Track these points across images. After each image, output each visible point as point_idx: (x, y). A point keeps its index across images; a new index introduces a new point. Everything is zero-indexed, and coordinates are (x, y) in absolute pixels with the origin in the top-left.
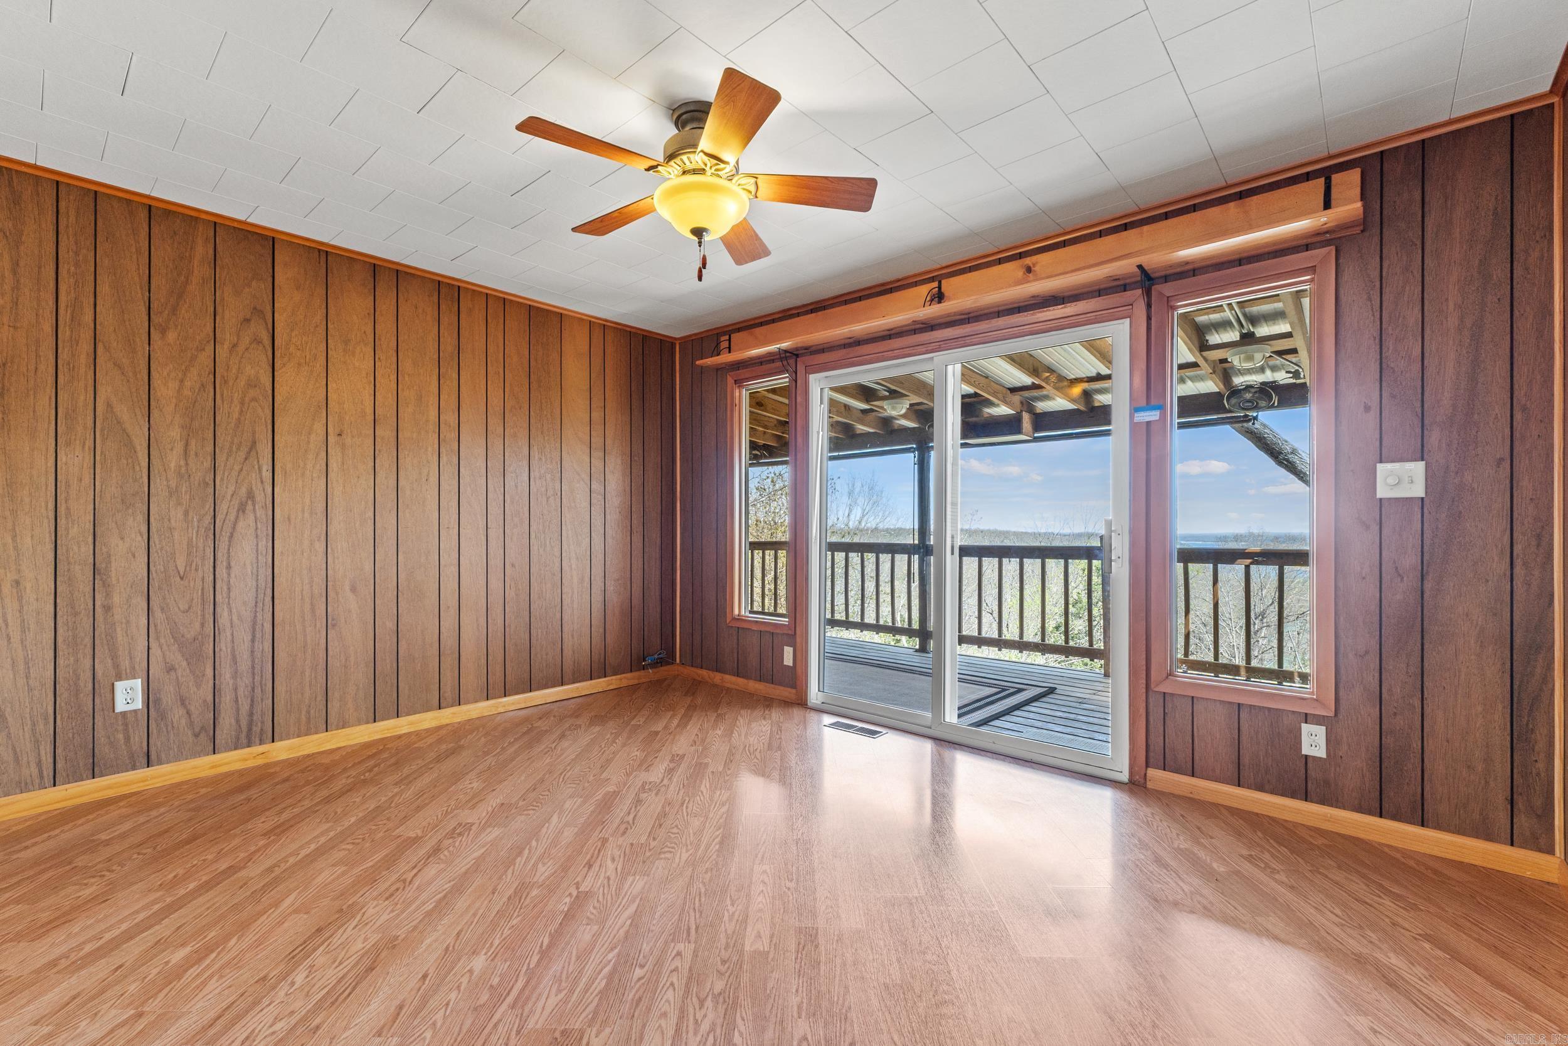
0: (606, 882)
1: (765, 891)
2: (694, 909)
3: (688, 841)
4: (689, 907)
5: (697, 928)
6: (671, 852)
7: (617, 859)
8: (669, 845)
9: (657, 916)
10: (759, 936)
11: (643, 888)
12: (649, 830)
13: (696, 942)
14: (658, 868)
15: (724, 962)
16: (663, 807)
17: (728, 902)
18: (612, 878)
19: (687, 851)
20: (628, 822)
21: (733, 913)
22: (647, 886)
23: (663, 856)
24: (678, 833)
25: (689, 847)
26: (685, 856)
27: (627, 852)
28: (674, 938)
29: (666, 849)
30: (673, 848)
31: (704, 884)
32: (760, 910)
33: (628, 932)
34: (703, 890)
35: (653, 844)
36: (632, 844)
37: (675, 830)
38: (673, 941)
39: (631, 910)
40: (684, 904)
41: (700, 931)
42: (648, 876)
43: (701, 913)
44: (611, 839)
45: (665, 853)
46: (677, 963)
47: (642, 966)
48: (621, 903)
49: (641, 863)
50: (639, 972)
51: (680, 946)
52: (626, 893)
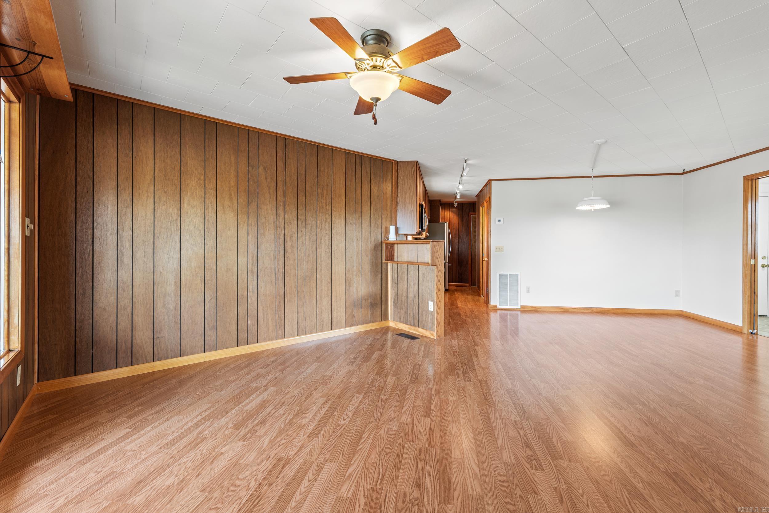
0: (419, 421)
1: (348, 411)
2: (379, 407)
3: (380, 441)
4: (381, 408)
5: (379, 401)
6: (390, 434)
7: (418, 433)
8: (391, 439)
9: (393, 406)
10: (357, 398)
11: (401, 417)
12: (405, 452)
13: (379, 398)
14: (396, 426)
15: (371, 393)
16: (397, 475)
17: (365, 409)
18: (417, 423)
19: (380, 435)
20: (421, 461)
21: (364, 405)
22: (400, 417)
23: (394, 432)
24: (386, 448)
25: (379, 437)
26: (382, 432)
27: (414, 436)
28: (387, 400)
29: (393, 436)
30: (389, 437)
31: (374, 417)
32: (353, 405)
33: (404, 402)
34: (375, 414)
35: (400, 441)
36: (413, 441)
37: (388, 451)
38: (387, 399)
39: (404, 409)
40: (383, 410)
41: (378, 401)
42: (400, 422)
43: (377, 406)
44: (427, 446)
45: (393, 434)
46: (386, 393)
47: (397, 393)
48: (410, 411)
49: (405, 429)
50: (398, 392)
51: (385, 397)
52: (409, 415)
